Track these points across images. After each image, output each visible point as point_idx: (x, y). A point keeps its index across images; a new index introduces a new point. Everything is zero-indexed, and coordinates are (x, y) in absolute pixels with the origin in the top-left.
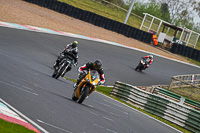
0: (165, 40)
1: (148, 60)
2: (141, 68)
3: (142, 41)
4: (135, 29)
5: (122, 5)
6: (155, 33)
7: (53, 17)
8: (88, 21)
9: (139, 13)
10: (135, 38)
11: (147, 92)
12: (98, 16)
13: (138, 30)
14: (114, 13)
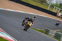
0: (61, 15)
1: (60, 22)
2: (57, 24)
3: (53, 15)
4: (51, 11)
5: (47, 4)
6: (57, 13)
7: (25, 8)
8: (36, 9)
9: (52, 6)
10: (51, 14)
11: (55, 32)
12: (39, 7)
13: (52, 12)
14: (44, 6)
